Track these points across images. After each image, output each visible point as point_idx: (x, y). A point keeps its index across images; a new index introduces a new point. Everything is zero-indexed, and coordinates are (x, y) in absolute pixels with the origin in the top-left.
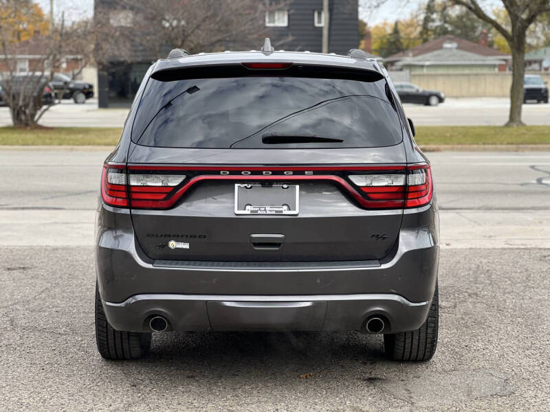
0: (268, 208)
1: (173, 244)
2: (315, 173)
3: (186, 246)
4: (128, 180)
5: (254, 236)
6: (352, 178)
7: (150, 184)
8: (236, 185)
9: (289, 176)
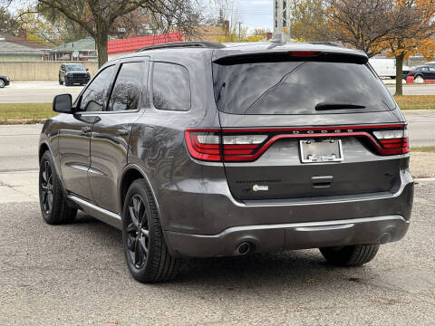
0: (323, 157)
1: (256, 188)
2: (354, 131)
3: (266, 188)
4: (221, 140)
5: (314, 178)
6: (375, 133)
7: (238, 143)
8: (301, 142)
9: (338, 133)
